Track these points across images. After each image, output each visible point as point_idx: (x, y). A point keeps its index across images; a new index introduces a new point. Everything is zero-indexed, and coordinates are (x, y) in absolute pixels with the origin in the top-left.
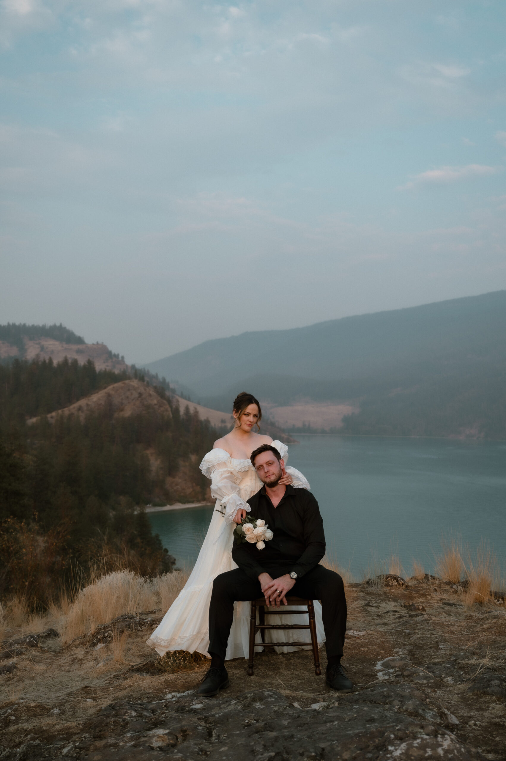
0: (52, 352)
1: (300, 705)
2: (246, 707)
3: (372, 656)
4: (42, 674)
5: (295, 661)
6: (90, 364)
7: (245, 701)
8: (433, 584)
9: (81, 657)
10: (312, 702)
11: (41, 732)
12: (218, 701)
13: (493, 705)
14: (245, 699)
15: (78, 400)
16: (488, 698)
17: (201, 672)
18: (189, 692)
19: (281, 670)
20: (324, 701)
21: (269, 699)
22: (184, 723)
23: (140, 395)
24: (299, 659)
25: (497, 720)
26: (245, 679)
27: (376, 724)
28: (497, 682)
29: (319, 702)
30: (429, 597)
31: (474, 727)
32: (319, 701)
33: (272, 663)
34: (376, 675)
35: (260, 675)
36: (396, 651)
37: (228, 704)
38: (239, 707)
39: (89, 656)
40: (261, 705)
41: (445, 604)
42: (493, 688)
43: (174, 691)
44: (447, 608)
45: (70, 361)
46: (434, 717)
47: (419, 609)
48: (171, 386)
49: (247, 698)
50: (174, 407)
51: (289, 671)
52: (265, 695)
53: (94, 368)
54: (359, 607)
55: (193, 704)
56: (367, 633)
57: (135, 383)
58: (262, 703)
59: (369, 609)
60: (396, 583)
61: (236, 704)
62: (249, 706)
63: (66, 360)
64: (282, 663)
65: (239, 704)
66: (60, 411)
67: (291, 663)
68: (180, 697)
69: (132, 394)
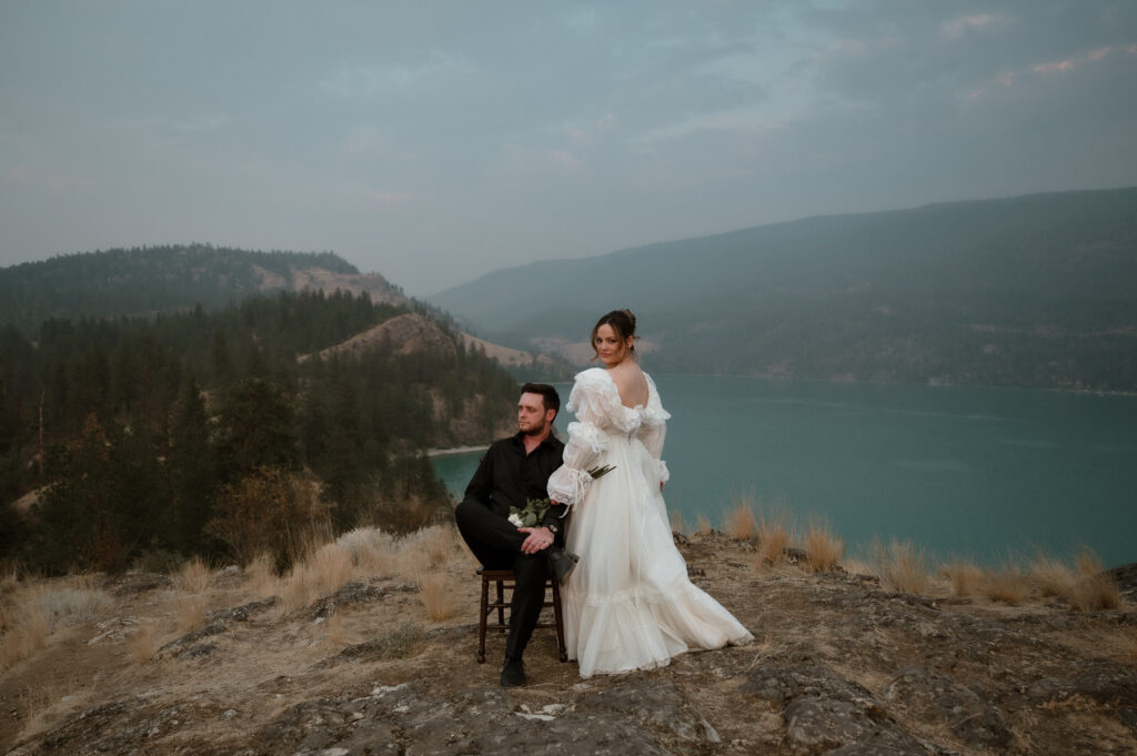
0: (323, 283)
1: (530, 707)
2: (459, 712)
4: (246, 655)
6: (365, 297)
7: (460, 704)
8: (719, 542)
9: (294, 633)
11: (200, 745)
13: (765, 714)
14: (460, 701)
15: (353, 335)
16: (761, 704)
18: (402, 685)
20: (560, 703)
22: (373, 737)
23: (421, 330)
25: (769, 737)
27: (608, 751)
28: (773, 681)
29: (553, 703)
30: (713, 557)
31: (738, 748)
32: (554, 701)
37: (437, 708)
38: (450, 713)
39: (304, 634)
40: (478, 710)
41: (731, 565)
42: (768, 691)
43: (384, 684)
44: (732, 569)
45: (343, 293)
46: (689, 732)
48: (456, 320)
49: (463, 699)
50: (458, 343)
53: (370, 302)
55: (398, 706)
57: (415, 317)
58: (479, 707)
61: (448, 707)
62: (463, 711)
63: (338, 293)
65: (452, 708)
66: (333, 348)
68: (388, 694)
69: (411, 329)
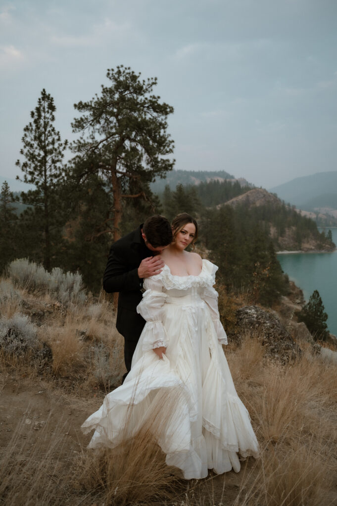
0: (218, 180)
57: (261, 190)
66: (222, 204)
69: (260, 195)
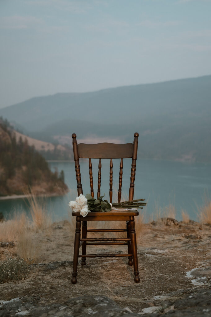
1: (131, 310)
3: (180, 268)
5: (113, 272)
7: (75, 307)
10: (143, 306)
12: (45, 308)
14: (74, 305)
17: (27, 282)
18: (16, 299)
19: (102, 279)
21: (101, 305)
24: (117, 270)
26: (69, 287)
29: (149, 307)
32: (149, 305)
33: (93, 274)
34: (191, 282)
35: (84, 284)
36: (199, 264)
37: (56, 310)
38: (69, 313)
40: (93, 310)
47: (197, 238)
49: (75, 304)
51: (110, 280)
52: (96, 301)
54: (150, 238)
55: (19, 311)
56: (169, 251)
58: (93, 308)
59: (158, 239)
60: (173, 224)
61: (65, 310)
62: (80, 311)
64: (102, 273)
65: (69, 310)
67: (110, 274)
68: (6, 304)
